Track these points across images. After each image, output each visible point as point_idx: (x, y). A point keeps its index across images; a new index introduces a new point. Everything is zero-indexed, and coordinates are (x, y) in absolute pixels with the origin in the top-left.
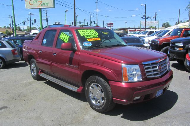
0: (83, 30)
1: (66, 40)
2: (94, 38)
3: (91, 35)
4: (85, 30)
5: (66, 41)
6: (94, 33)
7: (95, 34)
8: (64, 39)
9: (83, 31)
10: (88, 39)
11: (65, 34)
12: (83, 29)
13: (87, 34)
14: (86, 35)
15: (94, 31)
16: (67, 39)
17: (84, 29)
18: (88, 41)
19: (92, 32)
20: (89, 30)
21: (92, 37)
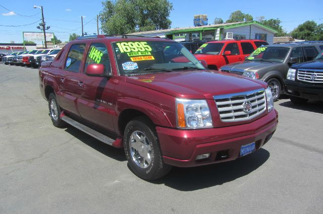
0: (126, 44)
1: (98, 59)
2: (143, 56)
3: (139, 51)
4: (129, 43)
5: (98, 62)
6: (145, 48)
7: (147, 49)
8: (96, 58)
9: (124, 45)
10: (132, 59)
11: (97, 50)
12: (125, 42)
13: (132, 50)
14: (129, 51)
15: (145, 44)
16: (100, 58)
17: (127, 42)
18: (133, 60)
19: (141, 46)
20: (136, 43)
21: (140, 54)
